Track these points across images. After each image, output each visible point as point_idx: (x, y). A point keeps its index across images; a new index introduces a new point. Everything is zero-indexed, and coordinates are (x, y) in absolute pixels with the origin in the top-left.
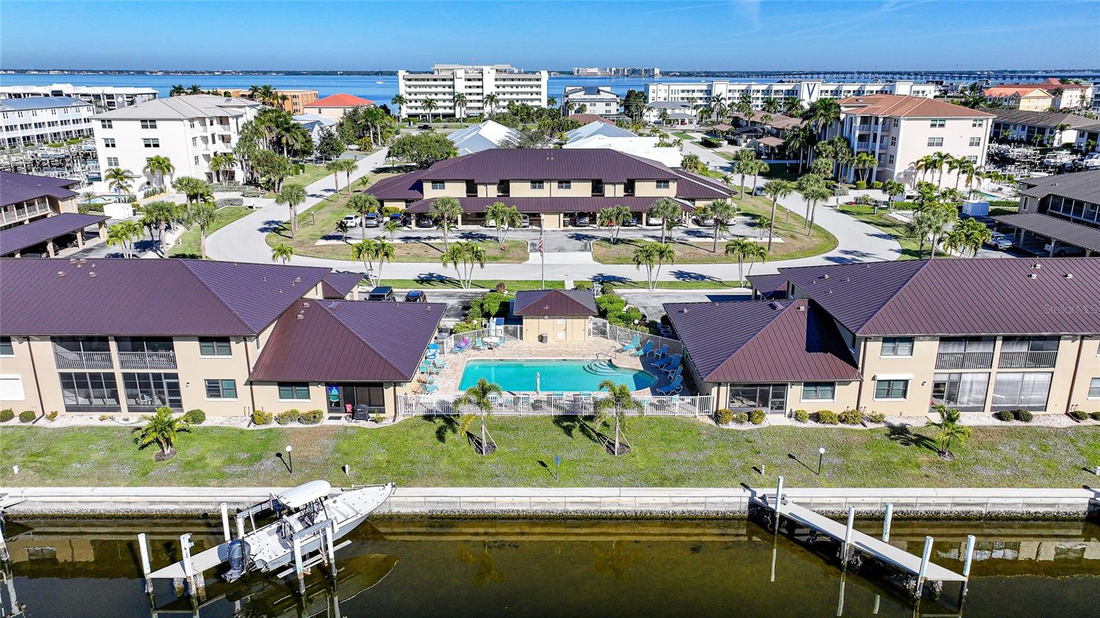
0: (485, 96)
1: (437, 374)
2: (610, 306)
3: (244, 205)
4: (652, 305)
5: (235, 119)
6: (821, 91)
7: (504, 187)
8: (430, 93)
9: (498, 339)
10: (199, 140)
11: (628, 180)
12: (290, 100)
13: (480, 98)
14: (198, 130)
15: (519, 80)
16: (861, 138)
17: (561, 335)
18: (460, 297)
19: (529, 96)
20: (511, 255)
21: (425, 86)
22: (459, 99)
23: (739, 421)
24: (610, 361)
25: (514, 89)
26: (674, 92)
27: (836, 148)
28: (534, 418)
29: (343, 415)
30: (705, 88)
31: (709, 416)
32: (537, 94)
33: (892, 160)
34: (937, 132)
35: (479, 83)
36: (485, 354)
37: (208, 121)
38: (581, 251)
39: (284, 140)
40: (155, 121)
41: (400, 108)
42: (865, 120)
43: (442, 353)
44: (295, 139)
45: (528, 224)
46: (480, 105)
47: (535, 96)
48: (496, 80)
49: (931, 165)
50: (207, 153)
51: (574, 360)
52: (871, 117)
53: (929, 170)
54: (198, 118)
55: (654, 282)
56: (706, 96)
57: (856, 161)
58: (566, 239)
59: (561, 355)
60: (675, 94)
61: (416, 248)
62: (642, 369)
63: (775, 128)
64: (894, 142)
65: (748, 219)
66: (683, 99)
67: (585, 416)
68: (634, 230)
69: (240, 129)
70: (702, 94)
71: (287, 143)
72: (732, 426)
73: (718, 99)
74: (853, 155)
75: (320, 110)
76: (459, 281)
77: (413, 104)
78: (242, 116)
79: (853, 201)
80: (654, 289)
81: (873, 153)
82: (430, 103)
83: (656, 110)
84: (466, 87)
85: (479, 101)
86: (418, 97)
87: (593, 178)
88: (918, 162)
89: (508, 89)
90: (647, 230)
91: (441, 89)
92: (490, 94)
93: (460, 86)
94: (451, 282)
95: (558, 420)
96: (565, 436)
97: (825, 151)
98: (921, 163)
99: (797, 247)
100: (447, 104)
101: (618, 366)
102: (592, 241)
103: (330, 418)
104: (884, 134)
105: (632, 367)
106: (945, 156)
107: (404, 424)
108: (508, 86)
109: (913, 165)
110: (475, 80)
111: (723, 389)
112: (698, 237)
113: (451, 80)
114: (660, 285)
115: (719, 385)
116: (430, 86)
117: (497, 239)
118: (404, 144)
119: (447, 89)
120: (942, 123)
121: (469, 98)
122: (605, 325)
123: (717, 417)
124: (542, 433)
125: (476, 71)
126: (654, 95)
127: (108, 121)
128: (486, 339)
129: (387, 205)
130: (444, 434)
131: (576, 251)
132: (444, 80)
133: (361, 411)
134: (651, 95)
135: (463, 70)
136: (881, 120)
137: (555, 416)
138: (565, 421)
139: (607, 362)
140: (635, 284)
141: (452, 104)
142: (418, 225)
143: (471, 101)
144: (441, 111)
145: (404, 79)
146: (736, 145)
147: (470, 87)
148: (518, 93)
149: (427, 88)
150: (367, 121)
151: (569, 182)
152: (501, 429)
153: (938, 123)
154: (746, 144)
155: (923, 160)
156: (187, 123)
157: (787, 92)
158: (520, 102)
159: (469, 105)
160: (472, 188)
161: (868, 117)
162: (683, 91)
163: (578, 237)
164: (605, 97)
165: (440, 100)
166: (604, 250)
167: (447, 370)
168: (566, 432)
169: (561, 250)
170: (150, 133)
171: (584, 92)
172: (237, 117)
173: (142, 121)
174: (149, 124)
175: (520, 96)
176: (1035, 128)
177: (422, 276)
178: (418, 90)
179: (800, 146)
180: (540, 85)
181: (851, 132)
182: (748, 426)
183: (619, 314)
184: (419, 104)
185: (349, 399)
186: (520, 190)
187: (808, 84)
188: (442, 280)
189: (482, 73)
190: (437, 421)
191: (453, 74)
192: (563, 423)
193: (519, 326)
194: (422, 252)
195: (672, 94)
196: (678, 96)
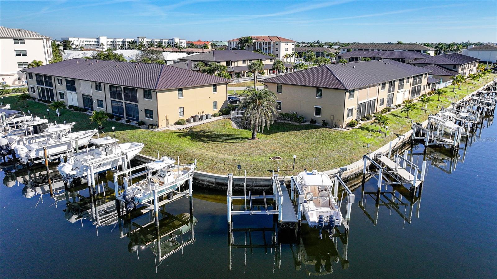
33: (277, 56)
40: (24, 39)
64: (277, 50)
104: (273, 47)
136: (272, 43)
153: (287, 44)
170: (20, 47)
173: (14, 39)
174: (19, 41)
196: (84, 43)
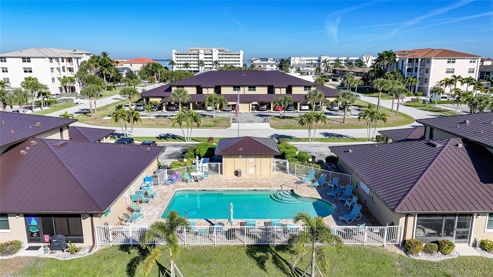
0: (213, 62)
1: (147, 202)
2: (287, 150)
3: (74, 102)
4: (314, 151)
5: (76, 60)
6: (372, 60)
7: (218, 90)
8: (187, 61)
9: (203, 173)
10: (55, 70)
11: (288, 86)
12: (120, 63)
13: (211, 63)
14: (55, 64)
15: (230, 55)
16: (409, 70)
17: (251, 171)
18: (183, 147)
19: (234, 63)
20: (220, 125)
21: (185, 57)
22: (201, 63)
23: (427, 251)
24: (292, 191)
25: (227, 59)
26: (302, 60)
27: (395, 75)
28: (228, 247)
29: (42, 245)
30: (317, 59)
31: (396, 245)
32: (238, 61)
33: (427, 81)
34: (451, 66)
35: (211, 56)
36: (192, 186)
37: (60, 60)
38: (263, 122)
39: (104, 72)
40: (30, 58)
41: (173, 67)
42: (410, 60)
43: (156, 184)
44: (110, 72)
45: (231, 109)
46: (211, 66)
47: (237, 62)
48: (219, 55)
49: (449, 82)
50: (60, 76)
51: (263, 190)
52: (414, 59)
53: (448, 86)
54: (55, 58)
55: (312, 139)
56: (318, 63)
57: (407, 82)
58: (253, 116)
59: (252, 186)
60: (303, 61)
61: (163, 121)
62: (320, 198)
63: (355, 72)
64: (428, 71)
65: (357, 108)
66: (307, 64)
67: (277, 246)
68: (293, 113)
69: (79, 65)
70: (316, 61)
71: (106, 74)
72: (422, 256)
73: (325, 62)
74: (404, 79)
75: (131, 64)
76: (184, 138)
77: (179, 66)
78: (80, 58)
79: (411, 101)
80: (312, 142)
81: (416, 77)
82: (187, 65)
83: (295, 68)
84: (204, 58)
85: (210, 65)
86: (182, 62)
87: (269, 85)
88: (441, 81)
89: (224, 59)
90: (301, 112)
91: (192, 59)
92: (215, 60)
93: (202, 57)
94: (179, 138)
95: (251, 250)
96: (257, 269)
97: (390, 77)
98: (443, 82)
99: (392, 120)
100: (196, 66)
101: (299, 195)
102: (269, 117)
103: (30, 248)
104: (421, 67)
105: (312, 196)
106: (458, 77)
107: (98, 256)
108: (224, 57)
109: (438, 83)
110: (209, 54)
111: (410, 219)
112: (331, 115)
113: (197, 55)
114: (316, 140)
115: (407, 215)
116: (187, 58)
117: (212, 116)
118: (168, 75)
119: (195, 59)
120: (454, 60)
121: (205, 63)
122: (285, 164)
123: (406, 246)
124: (235, 266)
125: (209, 51)
126: (293, 62)
127: (4, 58)
128: (193, 174)
129: (151, 100)
130: (135, 266)
131: (259, 122)
132: (194, 55)
133: (57, 242)
134: (292, 62)
135: (203, 50)
136: (420, 60)
137: (248, 246)
138: (258, 251)
139: (290, 192)
140: (299, 140)
141: (198, 66)
142: (167, 110)
143: (207, 65)
144: (192, 69)
145: (175, 54)
146: (336, 81)
147: (206, 58)
148: (229, 61)
149: (186, 58)
150: (153, 68)
151: (255, 87)
152: (194, 261)
153: (451, 61)
154: (341, 80)
155: (444, 81)
156: (47, 59)
157: (356, 61)
158: (230, 65)
159: (205, 66)
160: (199, 91)
161: (412, 59)
162: (307, 60)
163: (261, 116)
164: (270, 62)
165: (192, 64)
166: (276, 122)
167: (157, 199)
168: (258, 264)
169: (250, 122)
170: (27, 65)
171: (260, 60)
172: (78, 58)
173: (22, 58)
174: (26, 60)
175: (230, 63)
176: (484, 72)
177: (162, 135)
178: (182, 59)
179: (375, 75)
180: (240, 57)
181: (402, 67)
182: (437, 257)
183: (294, 155)
184: (182, 66)
185: (48, 230)
186: (226, 91)
187: (366, 57)
188: (174, 137)
189: (212, 51)
190: (132, 251)
191: (198, 52)
192: (255, 253)
193: (219, 163)
194: (166, 122)
195: (302, 61)
196: (305, 62)
